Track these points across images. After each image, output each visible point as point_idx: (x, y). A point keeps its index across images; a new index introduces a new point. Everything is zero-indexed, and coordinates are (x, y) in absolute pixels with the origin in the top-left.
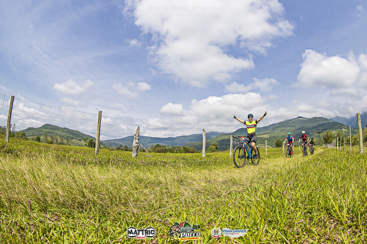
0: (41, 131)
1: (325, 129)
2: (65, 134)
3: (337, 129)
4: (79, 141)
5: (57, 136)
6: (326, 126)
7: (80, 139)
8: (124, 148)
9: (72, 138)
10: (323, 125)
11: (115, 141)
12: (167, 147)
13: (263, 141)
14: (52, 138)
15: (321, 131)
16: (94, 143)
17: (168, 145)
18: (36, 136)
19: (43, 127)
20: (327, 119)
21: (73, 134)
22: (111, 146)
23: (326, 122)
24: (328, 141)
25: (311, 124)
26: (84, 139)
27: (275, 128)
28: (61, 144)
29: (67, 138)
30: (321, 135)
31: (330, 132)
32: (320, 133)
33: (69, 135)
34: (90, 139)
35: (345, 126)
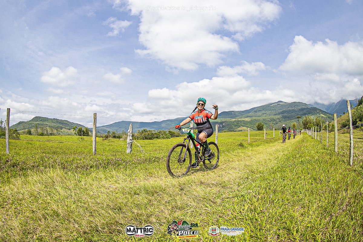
0: (32, 124)
1: (304, 114)
2: (55, 124)
3: (316, 114)
4: (68, 130)
5: (47, 128)
6: (305, 111)
7: (69, 128)
8: (112, 134)
9: (62, 128)
10: (302, 109)
11: (103, 128)
12: (153, 132)
13: (245, 124)
14: (42, 129)
15: (301, 116)
16: (84, 132)
17: (154, 131)
18: (27, 130)
19: (33, 120)
20: (306, 104)
21: (62, 124)
22: (100, 133)
23: (306, 107)
24: (306, 126)
25: (290, 109)
26: (73, 128)
27: (256, 112)
28: (51, 134)
29: (57, 128)
30: (300, 119)
31: (309, 117)
32: (299, 117)
33: (58, 125)
34: (79, 128)
35: (324, 111)
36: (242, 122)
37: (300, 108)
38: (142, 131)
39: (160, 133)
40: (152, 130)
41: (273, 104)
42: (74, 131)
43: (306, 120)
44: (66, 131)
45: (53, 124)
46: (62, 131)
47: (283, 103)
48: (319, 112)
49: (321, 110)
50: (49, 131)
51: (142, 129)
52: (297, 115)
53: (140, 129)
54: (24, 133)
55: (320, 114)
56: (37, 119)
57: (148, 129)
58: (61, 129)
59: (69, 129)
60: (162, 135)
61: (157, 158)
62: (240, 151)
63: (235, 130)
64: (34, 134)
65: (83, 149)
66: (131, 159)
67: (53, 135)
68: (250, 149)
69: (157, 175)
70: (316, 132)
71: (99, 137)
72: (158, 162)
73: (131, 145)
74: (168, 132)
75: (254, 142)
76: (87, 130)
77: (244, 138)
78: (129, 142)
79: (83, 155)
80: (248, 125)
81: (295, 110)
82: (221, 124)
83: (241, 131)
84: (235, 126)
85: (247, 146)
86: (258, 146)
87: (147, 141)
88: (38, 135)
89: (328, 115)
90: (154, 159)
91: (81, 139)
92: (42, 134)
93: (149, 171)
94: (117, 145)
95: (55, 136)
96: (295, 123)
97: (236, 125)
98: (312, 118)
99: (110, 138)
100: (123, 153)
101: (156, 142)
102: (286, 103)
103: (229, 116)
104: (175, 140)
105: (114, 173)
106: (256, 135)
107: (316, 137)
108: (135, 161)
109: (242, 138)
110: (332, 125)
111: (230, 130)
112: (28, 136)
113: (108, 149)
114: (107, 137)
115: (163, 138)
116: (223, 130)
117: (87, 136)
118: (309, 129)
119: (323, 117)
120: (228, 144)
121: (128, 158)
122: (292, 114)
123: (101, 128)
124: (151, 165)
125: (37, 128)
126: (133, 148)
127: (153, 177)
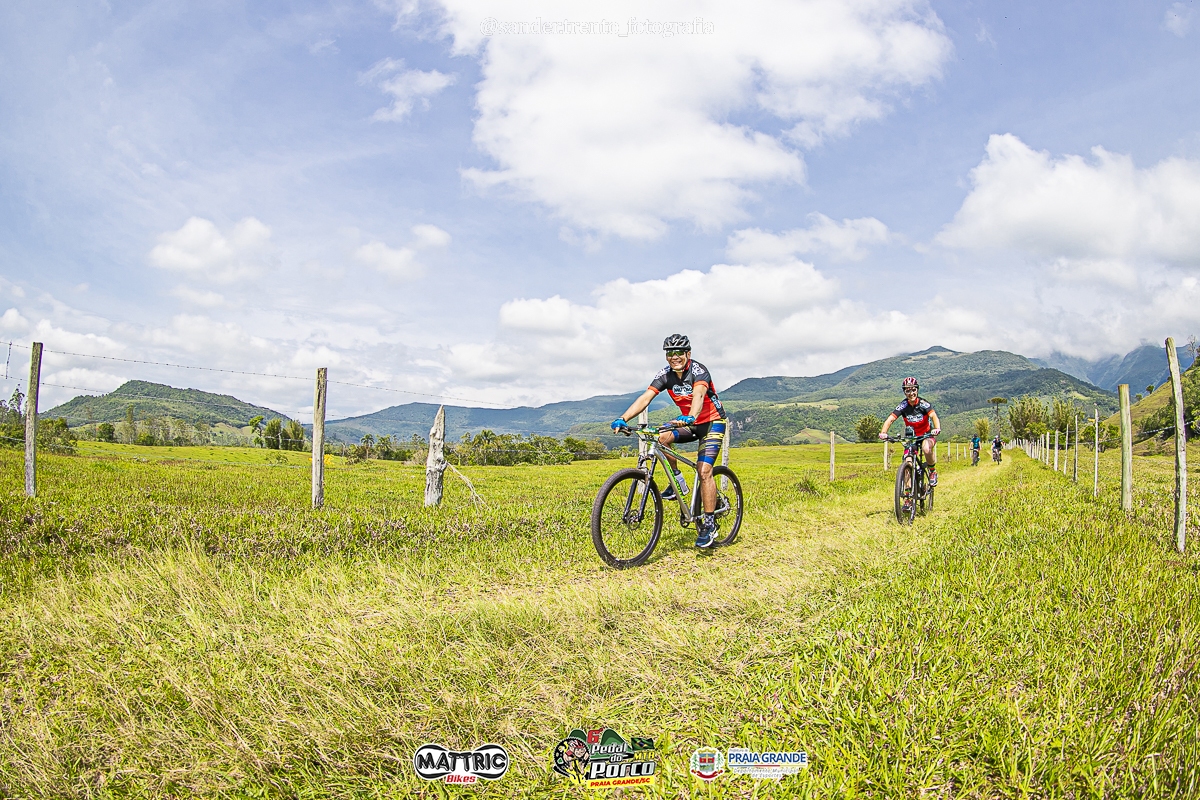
1: (1016, 391)
2: (192, 409)
3: (1057, 392)
4: (235, 429)
6: (1019, 381)
7: (239, 422)
8: (379, 445)
10: (1011, 376)
11: (350, 425)
12: (514, 441)
13: (820, 420)
14: (151, 424)
15: (1005, 396)
16: (285, 435)
17: (517, 435)
18: (99, 424)
19: (124, 390)
20: (1024, 359)
21: (217, 408)
22: (339, 440)
23: (1022, 369)
24: (1023, 429)
25: (971, 372)
26: (252, 424)
27: (856, 381)
28: (179, 442)
29: (199, 423)
30: (1003, 408)
31: (1034, 402)
32: (1000, 401)
33: (203, 412)
34: (269, 422)
35: (1083, 383)
36: (811, 414)
37: (1002, 369)
38: (478, 437)
39: (537, 444)
40: (513, 433)
41: (913, 358)
42: (253, 431)
43: (1023, 408)
44: (228, 430)
45: (186, 409)
46: (216, 430)
47: (947, 353)
48: (1068, 386)
49: (1072, 379)
50: (171, 431)
51: (479, 430)
52: (994, 392)
53: (470, 431)
54: (91, 434)
55: (1069, 391)
56: (133, 387)
57: (497, 431)
58: (213, 426)
59: (240, 426)
60: (545, 452)
61: (525, 524)
62: (802, 506)
63: (785, 440)
64: (125, 439)
65: (280, 490)
66: (439, 525)
67: (186, 445)
68: (838, 499)
69: (525, 578)
70: (1056, 447)
71: (335, 454)
72: (530, 537)
73: (441, 478)
74: (562, 444)
75: (850, 477)
76: (296, 429)
77: (817, 466)
78: (433, 470)
79: (280, 511)
80: (829, 425)
81: (986, 377)
82: (739, 419)
83: (806, 442)
84: (786, 428)
85: (826, 490)
86: (863, 490)
87: (492, 471)
88: (135, 443)
89: (1096, 393)
90: (514, 526)
91: (278, 459)
92: (150, 442)
93: (499, 566)
94: (394, 480)
95: (192, 448)
96: (986, 420)
97: (790, 424)
98: (1044, 403)
99: (371, 459)
100: (413, 504)
101: (523, 473)
102: (956, 353)
103: (768, 394)
104: (587, 467)
105: (380, 568)
106: (857, 457)
107: (1056, 463)
108: (452, 532)
109: (808, 466)
110: (1110, 427)
111: (770, 440)
112: (104, 444)
113: (362, 492)
114: (361, 455)
115: (548, 461)
116: (745, 440)
117: (296, 449)
118: (1033, 437)
119: (1081, 401)
120: (763, 482)
121: (430, 522)
122: (978, 390)
123: (343, 425)
124: (506, 545)
125: (133, 419)
126: (445, 492)
127: (511, 587)
